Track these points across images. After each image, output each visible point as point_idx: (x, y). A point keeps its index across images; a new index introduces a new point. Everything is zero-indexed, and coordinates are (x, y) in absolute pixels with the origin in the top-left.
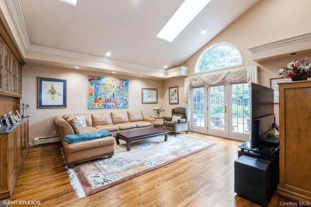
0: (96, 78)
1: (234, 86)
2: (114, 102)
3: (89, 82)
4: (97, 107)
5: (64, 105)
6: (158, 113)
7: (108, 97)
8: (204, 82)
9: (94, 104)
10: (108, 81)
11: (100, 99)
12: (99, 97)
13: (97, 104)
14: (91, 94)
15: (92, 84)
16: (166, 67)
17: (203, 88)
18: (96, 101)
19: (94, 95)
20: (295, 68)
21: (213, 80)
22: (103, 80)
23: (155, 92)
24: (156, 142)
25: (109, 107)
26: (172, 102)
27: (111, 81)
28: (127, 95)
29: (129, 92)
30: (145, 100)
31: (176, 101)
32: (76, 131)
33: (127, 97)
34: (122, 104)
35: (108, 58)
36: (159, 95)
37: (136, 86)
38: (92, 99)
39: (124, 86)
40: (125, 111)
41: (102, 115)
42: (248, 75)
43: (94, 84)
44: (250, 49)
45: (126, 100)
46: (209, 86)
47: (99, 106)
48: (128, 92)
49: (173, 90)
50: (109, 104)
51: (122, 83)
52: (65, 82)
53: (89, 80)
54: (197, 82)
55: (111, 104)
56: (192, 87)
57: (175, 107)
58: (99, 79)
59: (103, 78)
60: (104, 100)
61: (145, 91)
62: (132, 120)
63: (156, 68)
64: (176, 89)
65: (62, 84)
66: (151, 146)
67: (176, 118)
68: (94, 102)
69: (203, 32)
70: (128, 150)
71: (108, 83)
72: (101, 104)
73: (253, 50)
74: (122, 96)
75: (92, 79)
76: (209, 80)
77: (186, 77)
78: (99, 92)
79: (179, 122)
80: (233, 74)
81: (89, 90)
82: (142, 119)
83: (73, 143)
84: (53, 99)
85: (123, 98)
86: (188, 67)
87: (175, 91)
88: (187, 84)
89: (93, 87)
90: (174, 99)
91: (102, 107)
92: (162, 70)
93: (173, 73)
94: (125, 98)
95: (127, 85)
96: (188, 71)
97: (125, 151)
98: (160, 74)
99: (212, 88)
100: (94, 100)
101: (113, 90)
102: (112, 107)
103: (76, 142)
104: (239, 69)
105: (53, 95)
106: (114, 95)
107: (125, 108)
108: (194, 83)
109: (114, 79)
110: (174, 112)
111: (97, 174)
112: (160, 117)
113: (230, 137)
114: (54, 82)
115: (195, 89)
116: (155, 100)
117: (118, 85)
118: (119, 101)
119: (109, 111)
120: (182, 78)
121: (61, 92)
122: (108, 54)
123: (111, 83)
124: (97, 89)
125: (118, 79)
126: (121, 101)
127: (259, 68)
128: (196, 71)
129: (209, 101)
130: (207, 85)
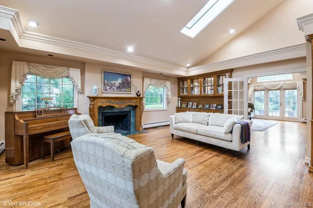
21: (272, 87)
42: (297, 86)
54: (260, 87)
56: (255, 90)
76: (270, 87)
79: (252, 111)
80: (288, 84)
88: (251, 88)
99: (271, 92)
104: (292, 82)
108: (257, 88)
127: (303, 82)
128: (258, 81)
129: (268, 100)
130: (267, 90)
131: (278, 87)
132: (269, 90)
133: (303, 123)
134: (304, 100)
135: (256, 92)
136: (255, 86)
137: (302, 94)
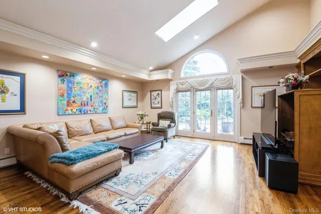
0: (68, 74)
1: (220, 92)
2: (92, 106)
3: (60, 79)
4: (70, 112)
5: (22, 110)
6: (142, 118)
7: (85, 99)
8: (192, 87)
9: (65, 108)
10: (83, 79)
11: (74, 102)
12: (72, 99)
13: (69, 108)
14: (62, 96)
15: (63, 81)
16: (151, 68)
17: (189, 92)
18: (68, 104)
19: (65, 97)
20: (295, 79)
21: (200, 85)
22: (78, 77)
23: (134, 95)
24: (154, 150)
25: (86, 113)
26: (153, 106)
27: (88, 79)
28: (107, 97)
29: (109, 94)
30: (126, 104)
31: (159, 105)
32: (64, 146)
33: (107, 100)
34: (101, 109)
35: (92, 50)
36: (138, 99)
37: (116, 88)
38: (63, 102)
39: (104, 87)
40: (106, 116)
41: (80, 122)
42: (234, 83)
43: (66, 82)
44: (239, 59)
45: (105, 103)
46: (196, 91)
47: (73, 111)
48: (107, 94)
49: (155, 94)
50: (85, 108)
51: (101, 82)
52: (23, 76)
53: (60, 76)
54: (184, 86)
55: (89, 108)
56: (178, 91)
57: (160, 111)
58: (73, 75)
59: (77, 74)
60: (79, 103)
61: (126, 94)
62: (115, 127)
63: (140, 68)
64: (160, 92)
65: (18, 79)
66: (152, 155)
67: (164, 123)
68: (66, 105)
69: (196, 37)
70: (131, 163)
71: (83, 81)
72: (76, 108)
73: (242, 60)
74: (101, 99)
75: (63, 76)
76: (197, 85)
77: (171, 80)
78: (73, 92)
79: (169, 126)
80: (220, 80)
81: (59, 90)
82: (126, 126)
83: (75, 163)
84: (3, 100)
85: (102, 102)
86: (173, 70)
87: (158, 94)
88: (173, 87)
89: (64, 86)
90: (156, 102)
91: (77, 113)
92: (146, 72)
93: (158, 76)
94: (104, 101)
95: (106, 85)
96: (173, 75)
97: (128, 165)
98: (143, 76)
99: (198, 93)
100: (65, 102)
101: (91, 91)
102: (89, 112)
103: (79, 162)
104: (227, 76)
105: (3, 94)
106: (91, 97)
107: (105, 113)
108: (181, 87)
109: (91, 77)
110: (161, 117)
111: (119, 199)
112: (145, 123)
113: (216, 139)
114: (4, 76)
115: (181, 93)
116: (134, 104)
117: (96, 86)
118: (97, 104)
119: (87, 118)
120: (167, 81)
121: (17, 91)
122: (94, 45)
123: (89, 81)
124: (70, 89)
125: (96, 77)
126: (100, 104)
127: (242, 76)
128: (182, 75)
129: (195, 106)
130: (193, 90)
131: (207, 86)
132: (197, 90)
133: (241, 144)
134: (243, 107)
135: (180, 94)
136: (177, 84)
137: (241, 97)
